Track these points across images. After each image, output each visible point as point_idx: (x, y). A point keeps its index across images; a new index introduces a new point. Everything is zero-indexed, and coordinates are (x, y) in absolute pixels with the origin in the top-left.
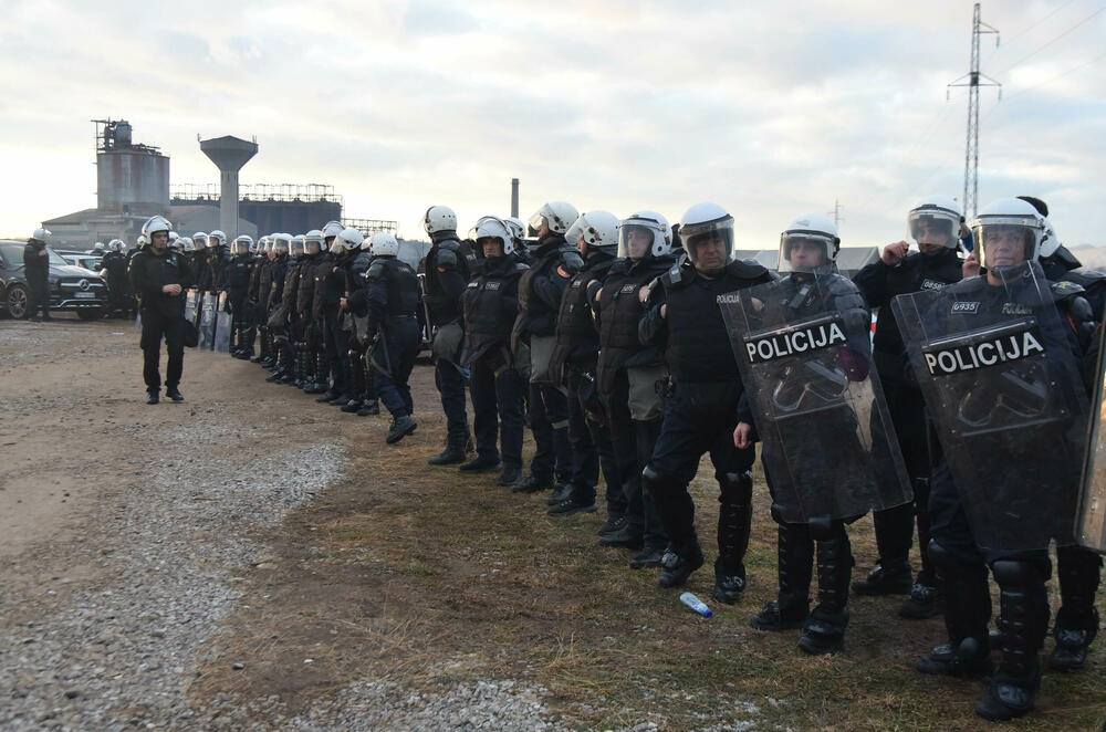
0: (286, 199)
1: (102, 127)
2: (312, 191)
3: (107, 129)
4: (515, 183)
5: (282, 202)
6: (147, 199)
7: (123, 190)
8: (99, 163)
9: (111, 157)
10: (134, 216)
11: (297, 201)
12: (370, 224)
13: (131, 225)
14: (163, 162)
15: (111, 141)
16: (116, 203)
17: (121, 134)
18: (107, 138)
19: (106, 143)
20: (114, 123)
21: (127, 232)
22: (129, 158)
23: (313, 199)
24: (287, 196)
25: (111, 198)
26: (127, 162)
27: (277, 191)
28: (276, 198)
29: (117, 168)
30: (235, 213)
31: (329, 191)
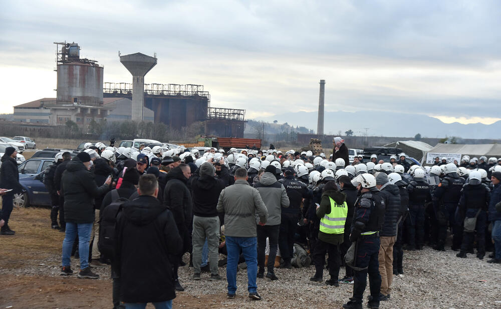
0: (172, 93)
1: (61, 47)
2: (189, 89)
3: (64, 49)
4: (322, 83)
5: (169, 96)
6: (89, 94)
7: (74, 88)
8: (58, 70)
9: (67, 67)
10: (80, 105)
11: (179, 95)
12: (227, 111)
13: (79, 111)
14: (99, 70)
15: (67, 56)
16: (70, 97)
17: (73, 51)
18: (64, 54)
19: (63, 57)
20: (68, 45)
21: (76, 115)
22: (78, 68)
23: (190, 93)
24: (173, 91)
25: (66, 94)
26: (77, 70)
27: (166, 88)
28: (165, 93)
29: (71, 74)
30: (141, 103)
31: (200, 89)
